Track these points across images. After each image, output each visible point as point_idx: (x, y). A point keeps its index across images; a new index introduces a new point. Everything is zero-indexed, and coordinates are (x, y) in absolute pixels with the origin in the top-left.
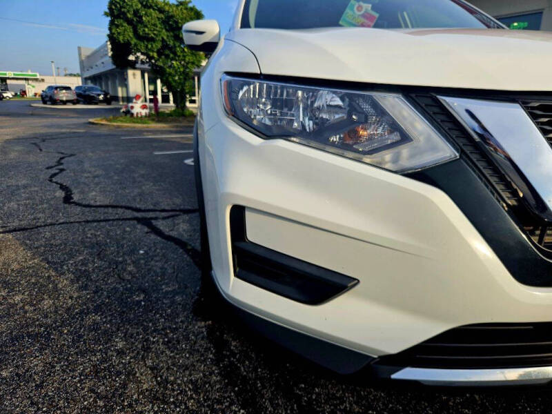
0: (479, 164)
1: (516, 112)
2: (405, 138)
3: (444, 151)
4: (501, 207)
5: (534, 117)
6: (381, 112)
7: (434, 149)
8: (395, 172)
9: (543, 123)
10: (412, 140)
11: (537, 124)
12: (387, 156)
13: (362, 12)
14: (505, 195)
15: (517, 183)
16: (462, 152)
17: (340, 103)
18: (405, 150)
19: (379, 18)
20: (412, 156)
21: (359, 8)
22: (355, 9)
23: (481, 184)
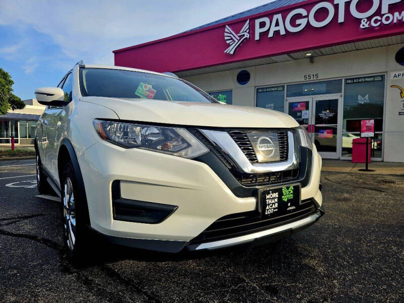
0: (217, 154)
1: (226, 135)
2: (189, 145)
3: (204, 150)
4: (226, 169)
5: (232, 136)
6: (178, 135)
7: (200, 149)
8: (188, 158)
9: (235, 139)
10: (191, 146)
11: (233, 139)
12: (183, 153)
13: (147, 89)
14: (227, 165)
15: (230, 161)
16: (210, 150)
17: (158, 132)
18: (190, 150)
19: (156, 92)
20: (192, 153)
21: (146, 87)
22: (143, 87)
23: (219, 160)
